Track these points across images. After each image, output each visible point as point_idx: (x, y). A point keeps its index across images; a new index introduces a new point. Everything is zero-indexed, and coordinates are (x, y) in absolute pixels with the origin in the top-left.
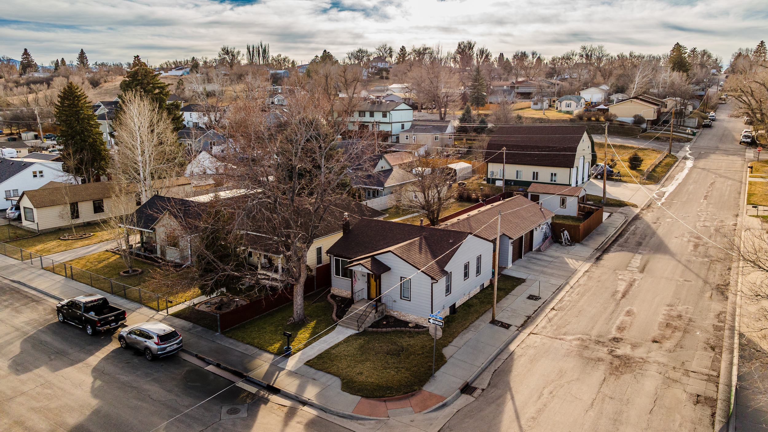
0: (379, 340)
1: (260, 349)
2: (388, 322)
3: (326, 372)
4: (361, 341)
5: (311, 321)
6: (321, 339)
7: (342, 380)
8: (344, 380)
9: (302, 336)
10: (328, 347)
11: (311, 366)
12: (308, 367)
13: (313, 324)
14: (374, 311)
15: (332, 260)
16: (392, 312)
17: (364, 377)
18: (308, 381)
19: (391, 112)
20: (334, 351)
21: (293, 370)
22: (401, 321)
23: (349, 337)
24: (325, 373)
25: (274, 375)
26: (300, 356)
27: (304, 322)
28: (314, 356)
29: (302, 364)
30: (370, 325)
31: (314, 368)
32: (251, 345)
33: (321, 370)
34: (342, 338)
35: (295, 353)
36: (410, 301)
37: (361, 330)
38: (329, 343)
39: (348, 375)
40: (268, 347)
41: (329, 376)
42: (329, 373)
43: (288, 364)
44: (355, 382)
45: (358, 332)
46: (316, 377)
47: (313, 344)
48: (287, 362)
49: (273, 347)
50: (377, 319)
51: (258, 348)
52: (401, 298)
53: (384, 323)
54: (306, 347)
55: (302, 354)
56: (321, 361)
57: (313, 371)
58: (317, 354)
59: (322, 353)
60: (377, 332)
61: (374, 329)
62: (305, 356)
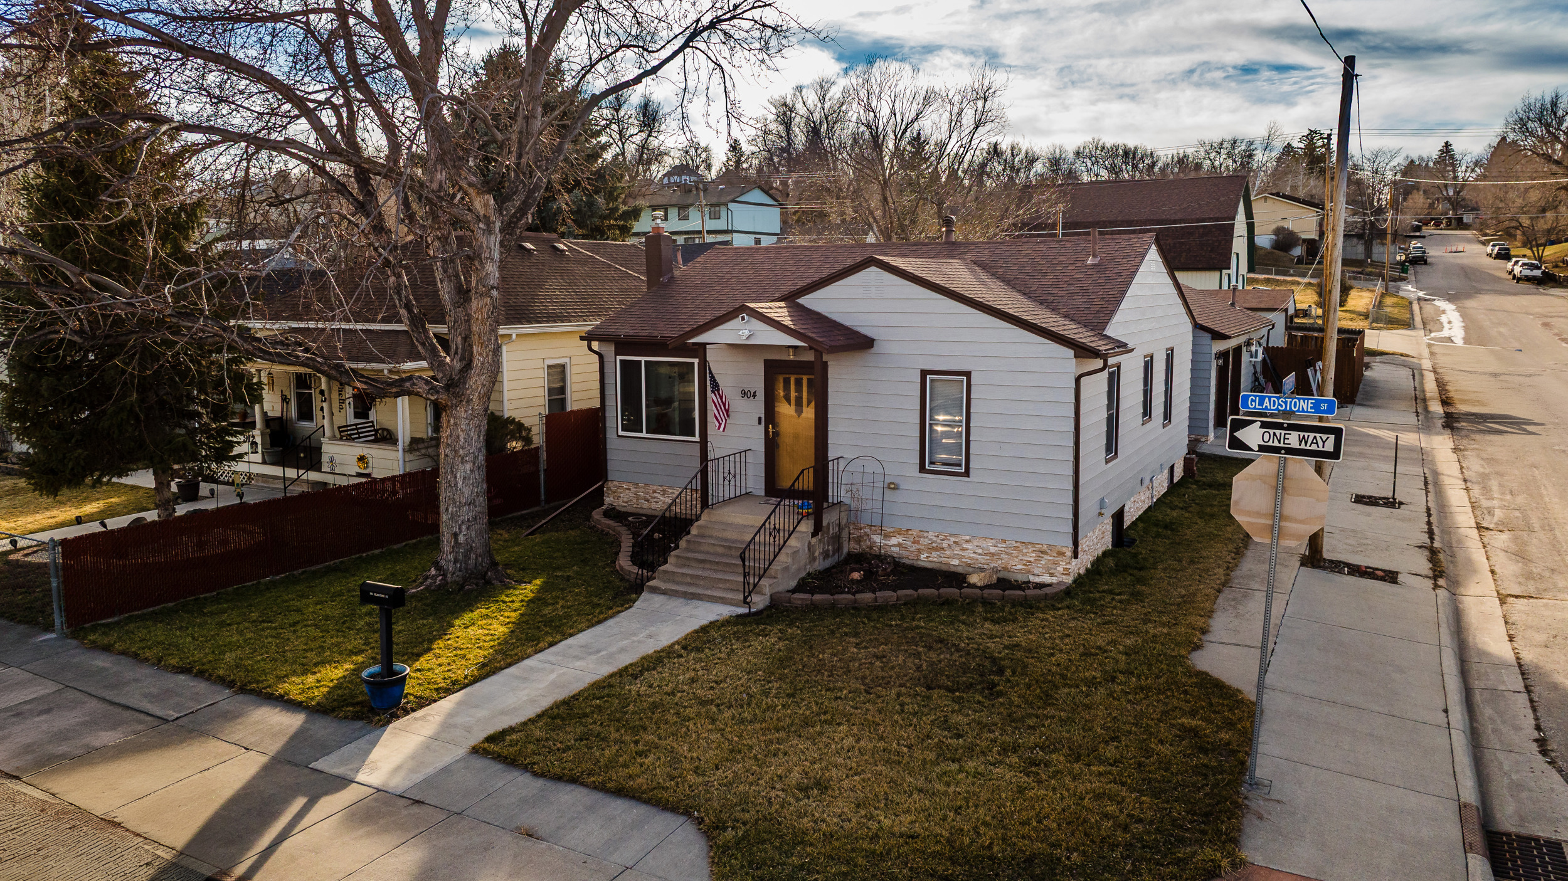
0: (856, 635)
1: (243, 690)
2: (870, 575)
3: (601, 788)
4: (771, 640)
5: (520, 582)
6: (570, 641)
7: (710, 830)
8: (719, 826)
9: (473, 631)
10: (605, 670)
11: (510, 762)
12: (496, 767)
13: (528, 590)
14: (806, 527)
15: (609, 369)
16: (877, 538)
17: (843, 806)
18: (488, 847)
19: (731, 205)
20: (637, 687)
21: (398, 783)
22: (925, 569)
23: (704, 629)
24: (597, 796)
25: (274, 816)
26: (451, 715)
27: (488, 582)
28: (531, 712)
29: (461, 751)
30: (793, 584)
31: (526, 768)
32: (201, 674)
33: (574, 780)
34: (668, 634)
35: (423, 702)
36: (967, 473)
37: (759, 601)
38: (611, 656)
39: (744, 800)
40: (282, 679)
41: (619, 808)
42: (620, 792)
43: (377, 753)
44: (800, 839)
45: (744, 610)
46: (536, 819)
47: (527, 663)
48: (374, 743)
49: (311, 679)
50: (820, 565)
51: (230, 684)
52: (922, 469)
53: (856, 575)
54: (493, 672)
55: (460, 703)
56: (568, 735)
57: (521, 784)
58: (546, 703)
59: (575, 697)
60: (833, 609)
61: (817, 597)
62: (482, 713)
